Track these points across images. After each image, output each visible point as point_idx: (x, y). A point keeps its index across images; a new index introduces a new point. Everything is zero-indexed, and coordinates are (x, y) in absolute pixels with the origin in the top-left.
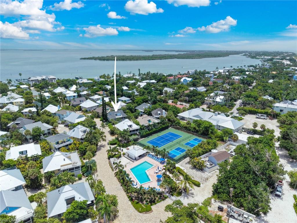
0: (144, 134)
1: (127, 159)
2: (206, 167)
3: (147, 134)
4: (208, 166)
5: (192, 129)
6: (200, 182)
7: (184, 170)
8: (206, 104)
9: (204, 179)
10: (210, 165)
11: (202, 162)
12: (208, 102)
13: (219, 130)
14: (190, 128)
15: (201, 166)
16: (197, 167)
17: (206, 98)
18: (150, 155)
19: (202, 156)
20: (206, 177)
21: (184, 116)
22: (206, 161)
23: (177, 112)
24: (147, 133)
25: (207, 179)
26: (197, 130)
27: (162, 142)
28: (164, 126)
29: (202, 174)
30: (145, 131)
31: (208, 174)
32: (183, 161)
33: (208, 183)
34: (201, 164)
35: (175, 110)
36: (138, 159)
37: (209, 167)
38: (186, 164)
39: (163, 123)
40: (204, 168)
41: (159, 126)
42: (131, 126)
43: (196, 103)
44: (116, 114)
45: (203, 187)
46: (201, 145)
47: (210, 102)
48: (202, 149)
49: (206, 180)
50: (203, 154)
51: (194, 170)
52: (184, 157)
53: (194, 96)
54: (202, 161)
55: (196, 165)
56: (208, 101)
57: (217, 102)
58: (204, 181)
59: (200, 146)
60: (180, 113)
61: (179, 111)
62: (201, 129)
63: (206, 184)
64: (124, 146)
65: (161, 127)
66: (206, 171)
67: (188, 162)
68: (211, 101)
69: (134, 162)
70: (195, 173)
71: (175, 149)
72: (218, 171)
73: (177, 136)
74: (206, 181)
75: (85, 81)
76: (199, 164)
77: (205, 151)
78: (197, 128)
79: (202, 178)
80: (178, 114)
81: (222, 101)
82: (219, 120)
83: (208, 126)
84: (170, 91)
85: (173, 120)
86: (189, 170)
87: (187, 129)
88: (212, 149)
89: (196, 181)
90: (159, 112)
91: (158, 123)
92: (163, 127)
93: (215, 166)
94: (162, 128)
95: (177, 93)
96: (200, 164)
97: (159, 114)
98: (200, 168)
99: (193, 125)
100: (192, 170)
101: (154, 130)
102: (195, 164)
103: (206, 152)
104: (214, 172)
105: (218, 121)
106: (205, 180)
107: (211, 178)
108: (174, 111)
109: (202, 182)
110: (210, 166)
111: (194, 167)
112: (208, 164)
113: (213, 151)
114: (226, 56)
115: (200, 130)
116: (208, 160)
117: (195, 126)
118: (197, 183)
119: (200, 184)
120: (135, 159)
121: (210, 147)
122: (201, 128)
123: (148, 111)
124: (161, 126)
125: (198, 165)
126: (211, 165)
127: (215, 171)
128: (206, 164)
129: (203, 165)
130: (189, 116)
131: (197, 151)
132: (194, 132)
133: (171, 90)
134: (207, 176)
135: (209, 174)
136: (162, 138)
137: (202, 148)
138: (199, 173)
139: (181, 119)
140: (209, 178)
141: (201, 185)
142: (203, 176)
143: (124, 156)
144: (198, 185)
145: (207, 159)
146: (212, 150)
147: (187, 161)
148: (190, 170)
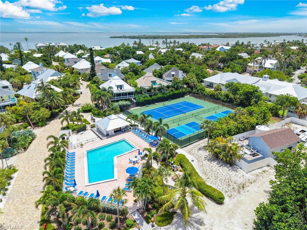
0: (142, 99)
1: (94, 134)
2: (241, 158)
3: (145, 101)
4: (245, 156)
5: (222, 98)
6: (223, 193)
7: (193, 161)
8: (248, 73)
9: (234, 185)
10: (250, 155)
11: (233, 148)
12: (251, 69)
13: (270, 101)
14: (219, 95)
15: (231, 155)
16: (221, 156)
17: (249, 64)
18: (137, 130)
19: (234, 137)
20: (240, 181)
21: (214, 82)
22: (242, 146)
23: (202, 76)
24: (146, 99)
25: (241, 186)
26: (231, 99)
27: (167, 114)
28: (176, 92)
29: (230, 173)
30: (144, 96)
31: (245, 174)
32: (196, 144)
33: (243, 198)
34: (231, 152)
35: (199, 72)
36: (113, 136)
37: (248, 159)
38: (200, 149)
39: (176, 87)
40: (237, 161)
41: (168, 92)
42: (121, 87)
43: (234, 68)
44: (109, 74)
45: (230, 206)
46: (236, 115)
47: (255, 69)
48: (236, 123)
49: (241, 190)
50: (238, 133)
51: (214, 164)
52: (200, 137)
53: (232, 60)
54: (234, 144)
55: (220, 153)
56: (252, 67)
57: (265, 68)
58: (235, 191)
59: (233, 118)
60: (207, 78)
61: (205, 75)
62: (238, 96)
63: (238, 198)
64: (100, 115)
65: (171, 93)
66: (241, 169)
67: (205, 146)
68: (257, 67)
69: (102, 139)
70: (214, 169)
71: (186, 125)
72: (273, 171)
73: (195, 107)
74: (239, 192)
75: (97, 48)
76: (225, 151)
77: (243, 127)
78: (231, 96)
79: (230, 183)
80: (204, 80)
81: (274, 67)
82: (270, 87)
83: (250, 90)
84: (199, 57)
85: (194, 85)
86: (204, 162)
87: (213, 98)
88: (257, 124)
89: (215, 190)
90: (173, 73)
91: (168, 87)
92: (176, 94)
93: (263, 158)
94: (173, 94)
95: (208, 58)
96: (229, 152)
97: (173, 75)
98: (228, 159)
99: (225, 91)
100: (209, 162)
101: (160, 95)
102: (216, 150)
103: (244, 130)
104: (260, 171)
105: (268, 88)
106: (236, 188)
107: (254, 184)
108: (199, 74)
109: (229, 193)
110: (252, 158)
111: (216, 157)
112: (247, 153)
113: (259, 129)
114: (275, 36)
115: (236, 99)
116: (248, 145)
117: (227, 92)
118: (215, 194)
119: (223, 198)
120: (108, 135)
121: (253, 120)
122: (238, 94)
123: (158, 73)
124: (172, 91)
125: (223, 153)
126: (254, 155)
127: (264, 169)
128: (241, 153)
129: (234, 154)
130: (221, 81)
131: (224, 126)
132: (226, 102)
133: (201, 56)
134: (242, 178)
135: (248, 176)
136: (169, 107)
137: (236, 120)
138: (224, 171)
139: (208, 86)
140: (248, 184)
141: (226, 200)
142: (234, 179)
143: (93, 129)
144: (219, 201)
145: (246, 142)
146: (257, 127)
147: (203, 145)
148: (206, 162)
